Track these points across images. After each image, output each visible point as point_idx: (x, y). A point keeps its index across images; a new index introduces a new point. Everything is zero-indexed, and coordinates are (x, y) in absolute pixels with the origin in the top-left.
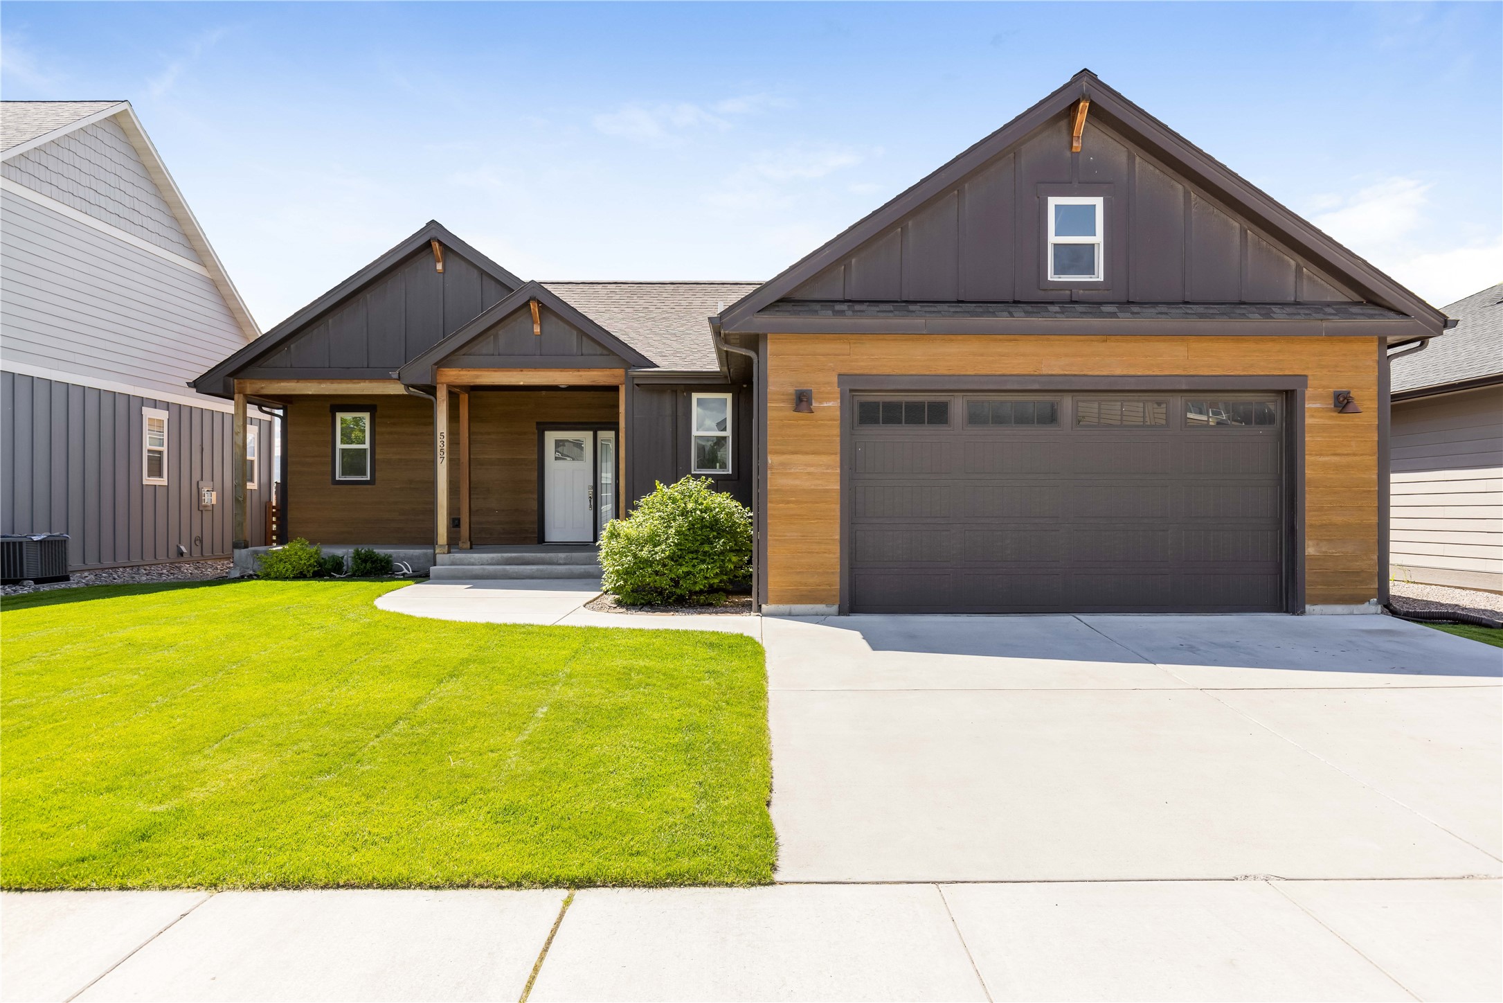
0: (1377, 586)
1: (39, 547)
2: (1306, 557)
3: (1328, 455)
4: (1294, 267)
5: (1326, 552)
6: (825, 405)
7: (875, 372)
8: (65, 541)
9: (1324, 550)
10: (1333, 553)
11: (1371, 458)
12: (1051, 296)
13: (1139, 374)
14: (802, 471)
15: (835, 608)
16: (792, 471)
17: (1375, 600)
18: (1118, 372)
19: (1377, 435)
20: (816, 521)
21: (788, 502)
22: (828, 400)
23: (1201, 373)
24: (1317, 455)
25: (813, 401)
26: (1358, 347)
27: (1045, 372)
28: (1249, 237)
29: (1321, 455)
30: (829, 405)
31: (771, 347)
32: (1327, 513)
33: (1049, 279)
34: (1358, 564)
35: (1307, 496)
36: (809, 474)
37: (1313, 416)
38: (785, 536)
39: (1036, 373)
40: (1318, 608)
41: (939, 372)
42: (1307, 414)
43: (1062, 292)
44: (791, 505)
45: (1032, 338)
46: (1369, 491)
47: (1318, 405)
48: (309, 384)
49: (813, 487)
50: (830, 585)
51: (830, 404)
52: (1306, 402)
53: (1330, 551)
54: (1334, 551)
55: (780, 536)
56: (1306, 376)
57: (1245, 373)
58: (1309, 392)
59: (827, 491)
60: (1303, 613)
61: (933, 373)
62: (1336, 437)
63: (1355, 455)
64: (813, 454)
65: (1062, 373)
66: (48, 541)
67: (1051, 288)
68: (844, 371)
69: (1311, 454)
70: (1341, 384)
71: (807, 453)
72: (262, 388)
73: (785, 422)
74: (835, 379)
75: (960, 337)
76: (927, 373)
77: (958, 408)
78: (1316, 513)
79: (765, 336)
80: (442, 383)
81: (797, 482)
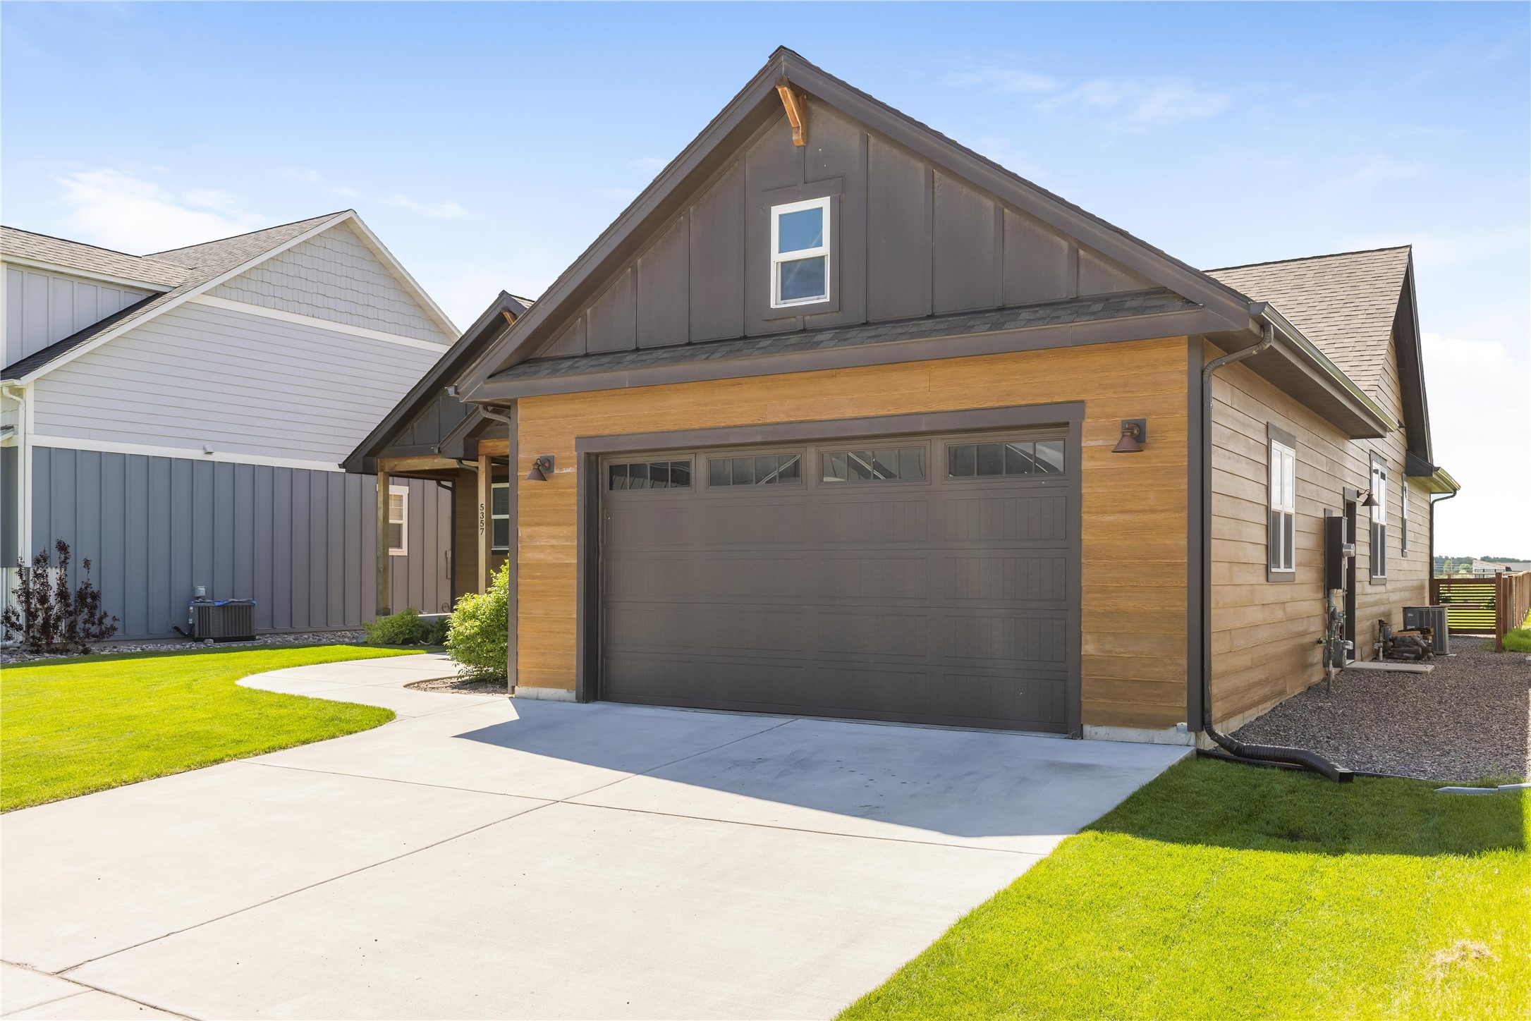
0: (1185, 704)
1: (221, 612)
2: (1083, 658)
3: (1113, 513)
4: (1066, 251)
5: (1111, 651)
6: (565, 471)
7: (607, 432)
8: (250, 606)
9: (1108, 647)
10: (1121, 653)
11: (1177, 515)
12: (776, 327)
13: (872, 414)
14: (545, 544)
15: (573, 695)
16: (538, 543)
17: (1185, 724)
18: (849, 413)
19: (1186, 481)
20: (557, 598)
21: (535, 577)
22: (568, 466)
23: (945, 408)
24: (1098, 513)
25: (555, 468)
26: (1157, 354)
27: (769, 420)
28: (1007, 219)
29: (1104, 512)
30: (569, 472)
31: (521, 412)
32: (1114, 595)
33: (773, 305)
34: (1158, 670)
35: (1084, 571)
36: (552, 546)
37: (1093, 458)
38: (531, 614)
39: (760, 422)
40: (1102, 731)
41: (665, 428)
42: (1084, 456)
43: (787, 321)
44: (537, 581)
45: (756, 380)
46: (1174, 565)
47: (1100, 443)
48: (426, 460)
49: (554, 561)
50: (569, 669)
51: (569, 470)
52: (1084, 439)
53: (1117, 650)
54: (1122, 650)
55: (527, 614)
56: (1082, 402)
57: (1001, 404)
58: (1088, 424)
59: (567, 565)
60: (1080, 735)
61: (660, 429)
62: (1124, 486)
63: (1153, 511)
64: (555, 525)
65: (786, 419)
66: (232, 606)
67: (773, 317)
68: (582, 433)
69: (1089, 512)
70: (1131, 410)
71: (549, 524)
72: (396, 465)
73: (532, 491)
74: (573, 442)
75: (685, 386)
76: (654, 430)
77: (700, 468)
78: (1097, 595)
79: (515, 401)
80: (482, 455)
81: (541, 556)
